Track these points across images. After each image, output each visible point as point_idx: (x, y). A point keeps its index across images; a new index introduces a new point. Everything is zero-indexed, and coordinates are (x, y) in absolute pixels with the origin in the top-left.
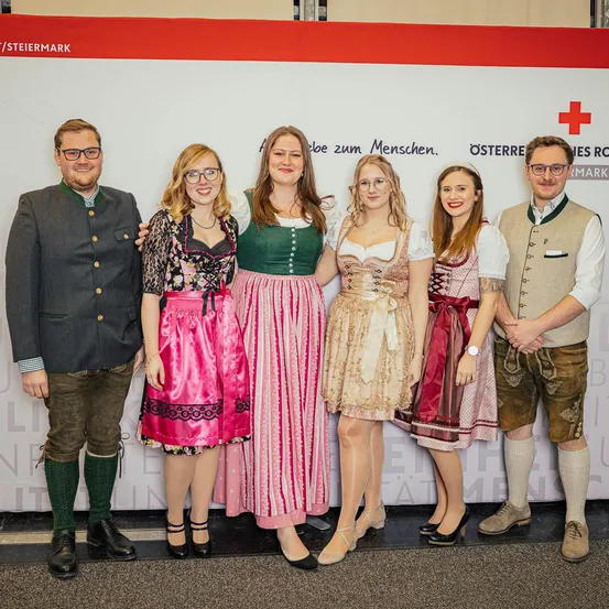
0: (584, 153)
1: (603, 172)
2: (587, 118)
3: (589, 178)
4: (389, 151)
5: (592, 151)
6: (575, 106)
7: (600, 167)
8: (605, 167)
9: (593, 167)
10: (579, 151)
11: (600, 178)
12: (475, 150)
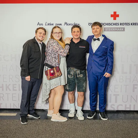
0: (117, 24)
1: (122, 29)
2: (118, 16)
3: (119, 31)
4: (69, 25)
5: (119, 24)
6: (115, 13)
7: (121, 28)
8: (123, 28)
9: (119, 28)
10: (116, 24)
11: (122, 31)
12: (90, 24)
